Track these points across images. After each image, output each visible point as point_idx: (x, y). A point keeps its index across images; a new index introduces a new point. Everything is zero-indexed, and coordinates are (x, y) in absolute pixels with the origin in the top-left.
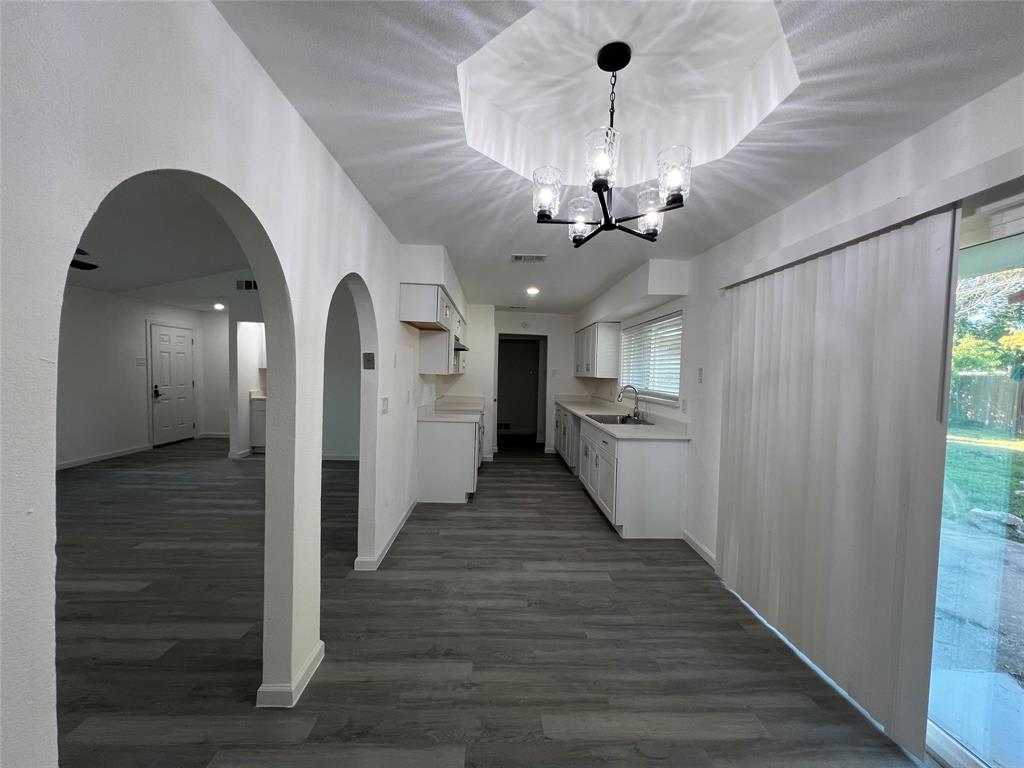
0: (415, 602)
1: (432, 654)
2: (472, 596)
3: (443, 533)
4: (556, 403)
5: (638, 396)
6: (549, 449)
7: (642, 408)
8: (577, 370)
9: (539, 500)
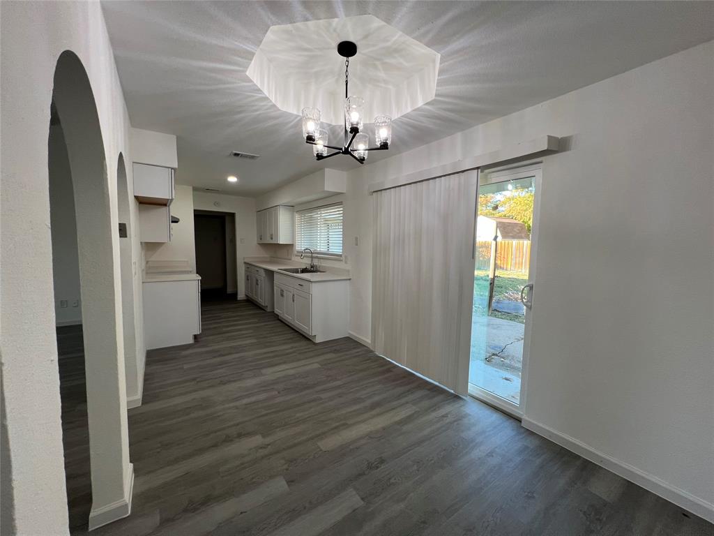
0: (192, 415)
1: (228, 440)
2: (237, 399)
3: (186, 367)
4: (245, 263)
5: (312, 255)
6: (241, 295)
7: (316, 262)
8: (261, 239)
9: (251, 331)
